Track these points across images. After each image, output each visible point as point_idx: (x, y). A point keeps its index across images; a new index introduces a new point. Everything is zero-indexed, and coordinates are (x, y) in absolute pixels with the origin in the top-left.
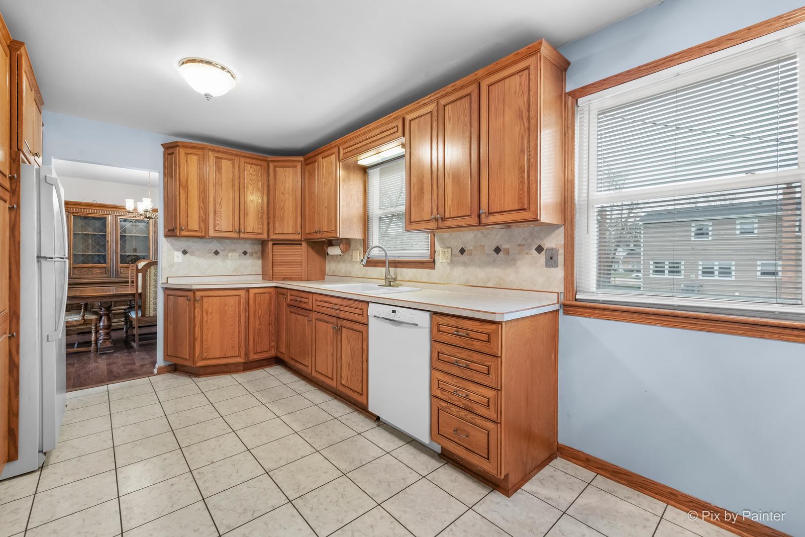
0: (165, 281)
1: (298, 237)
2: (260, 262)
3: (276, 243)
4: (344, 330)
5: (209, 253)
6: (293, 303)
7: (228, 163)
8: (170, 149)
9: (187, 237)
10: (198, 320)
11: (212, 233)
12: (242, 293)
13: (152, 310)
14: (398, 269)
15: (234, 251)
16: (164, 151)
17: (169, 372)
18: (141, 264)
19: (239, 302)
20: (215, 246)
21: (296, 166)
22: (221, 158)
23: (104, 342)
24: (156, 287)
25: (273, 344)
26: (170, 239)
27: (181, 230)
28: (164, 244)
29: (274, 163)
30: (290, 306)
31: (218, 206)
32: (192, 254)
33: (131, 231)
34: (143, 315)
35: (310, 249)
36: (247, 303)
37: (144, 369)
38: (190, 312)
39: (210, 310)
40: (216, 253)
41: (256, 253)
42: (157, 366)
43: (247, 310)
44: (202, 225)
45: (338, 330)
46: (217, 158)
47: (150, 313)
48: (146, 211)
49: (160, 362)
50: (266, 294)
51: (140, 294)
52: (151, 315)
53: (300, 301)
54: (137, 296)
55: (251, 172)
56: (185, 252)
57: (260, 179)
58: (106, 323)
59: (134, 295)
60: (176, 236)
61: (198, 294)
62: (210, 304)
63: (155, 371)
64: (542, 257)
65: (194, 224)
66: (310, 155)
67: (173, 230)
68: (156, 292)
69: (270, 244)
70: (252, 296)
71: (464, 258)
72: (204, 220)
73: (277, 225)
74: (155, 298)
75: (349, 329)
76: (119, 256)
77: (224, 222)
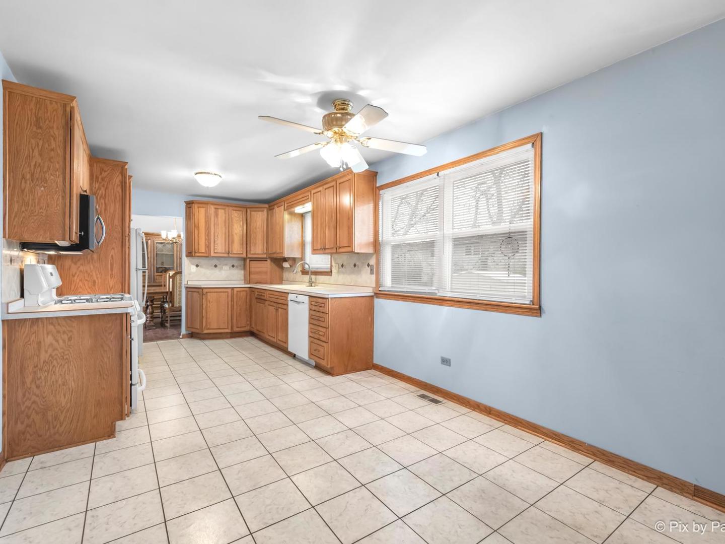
0: (186, 283)
1: (265, 256)
2: (243, 272)
3: (252, 260)
4: (280, 309)
5: (212, 266)
6: (259, 297)
7: (223, 211)
8: (189, 204)
9: (198, 256)
10: (204, 306)
11: (212, 254)
12: (229, 290)
13: (177, 303)
14: (317, 276)
15: (226, 265)
16: (186, 206)
17: (188, 337)
18: (171, 273)
19: (228, 296)
20: (215, 262)
21: (263, 211)
22: (218, 209)
23: (150, 322)
24: (180, 287)
25: (248, 323)
26: (189, 258)
27: (195, 253)
28: (186, 261)
29: (250, 209)
30: (257, 298)
31: (216, 238)
32: (202, 267)
33: (162, 251)
34: (173, 306)
35: (272, 263)
36: (232, 296)
37: (175, 336)
38: (200, 302)
39: (211, 300)
40: (216, 266)
41: (240, 266)
42: (182, 334)
43: (232, 301)
44: (207, 250)
45: (277, 310)
46: (215, 208)
47: (177, 304)
48: (174, 238)
49: (184, 331)
50: (244, 292)
51: (171, 292)
52: (177, 306)
53: (261, 295)
54: (169, 293)
55: (236, 215)
56: (197, 266)
57: (241, 219)
58: (151, 310)
59: (167, 292)
60: (192, 256)
61: (205, 291)
62: (211, 297)
63: (181, 337)
64: (369, 269)
65: (203, 249)
66: (272, 204)
67: (191, 253)
68: (180, 291)
69: (248, 260)
70: (235, 292)
71: (343, 269)
72: (208, 246)
73: (252, 249)
74: (180, 295)
75: (282, 308)
76: (155, 268)
77: (220, 247)
